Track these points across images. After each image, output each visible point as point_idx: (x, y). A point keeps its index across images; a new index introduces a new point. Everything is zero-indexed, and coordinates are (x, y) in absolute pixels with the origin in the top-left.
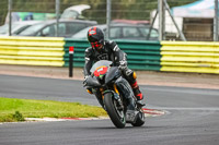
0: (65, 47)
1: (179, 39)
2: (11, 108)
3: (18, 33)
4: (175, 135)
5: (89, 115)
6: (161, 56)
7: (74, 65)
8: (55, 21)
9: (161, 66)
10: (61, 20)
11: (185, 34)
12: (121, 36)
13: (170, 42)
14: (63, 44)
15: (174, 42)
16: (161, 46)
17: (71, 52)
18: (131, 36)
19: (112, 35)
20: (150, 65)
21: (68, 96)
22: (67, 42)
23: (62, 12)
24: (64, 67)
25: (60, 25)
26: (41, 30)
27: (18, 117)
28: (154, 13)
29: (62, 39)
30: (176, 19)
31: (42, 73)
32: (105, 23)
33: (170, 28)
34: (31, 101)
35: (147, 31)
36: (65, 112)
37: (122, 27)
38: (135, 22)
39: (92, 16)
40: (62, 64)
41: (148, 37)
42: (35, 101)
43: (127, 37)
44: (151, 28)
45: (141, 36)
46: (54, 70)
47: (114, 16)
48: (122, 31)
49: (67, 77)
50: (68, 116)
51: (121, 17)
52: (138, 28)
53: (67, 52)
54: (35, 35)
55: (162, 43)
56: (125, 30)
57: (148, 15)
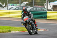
1: (52, 11)
2: (8, 29)
3: (10, 9)
4: (50, 36)
6: (47, 15)
8: (19, 6)
9: (47, 18)
10: (21, 6)
11: (53, 9)
12: (37, 10)
13: (49, 12)
15: (50, 12)
16: (47, 13)
18: (39, 10)
19: (34, 10)
20: (44, 18)
23: (21, 4)
25: (21, 7)
26: (16, 8)
27: (10, 31)
28: (45, 4)
29: (21, 11)
31: (16, 20)
32: (32, 6)
33: (49, 8)
34: (13, 27)
35: (43, 9)
36: (22, 30)
39: (29, 5)
40: (21, 17)
41: (44, 10)
42: (14, 27)
43: (38, 10)
44: (44, 8)
45: (42, 10)
46: (19, 19)
47: (35, 5)
48: (37, 9)
50: (23, 31)
51: (37, 5)
52: (41, 8)
54: (14, 10)
55: (47, 12)
56: (37, 8)
57: (44, 4)
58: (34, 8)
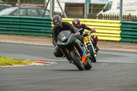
1: (63, 17)
5: (7, 64)
11: (66, 13)
12: (27, 15)
19: (21, 14)
30: (61, 4)
33: (57, 10)
35: (43, 11)
37: (27, 9)
38: (35, 5)
39: (8, 1)
41: (44, 15)
43: (30, 15)
44: (46, 10)
45: (39, 14)
47: (22, 1)
48: (27, 11)
52: (37, 9)
56: (29, 10)
57: (44, 1)
58: (20, 9)
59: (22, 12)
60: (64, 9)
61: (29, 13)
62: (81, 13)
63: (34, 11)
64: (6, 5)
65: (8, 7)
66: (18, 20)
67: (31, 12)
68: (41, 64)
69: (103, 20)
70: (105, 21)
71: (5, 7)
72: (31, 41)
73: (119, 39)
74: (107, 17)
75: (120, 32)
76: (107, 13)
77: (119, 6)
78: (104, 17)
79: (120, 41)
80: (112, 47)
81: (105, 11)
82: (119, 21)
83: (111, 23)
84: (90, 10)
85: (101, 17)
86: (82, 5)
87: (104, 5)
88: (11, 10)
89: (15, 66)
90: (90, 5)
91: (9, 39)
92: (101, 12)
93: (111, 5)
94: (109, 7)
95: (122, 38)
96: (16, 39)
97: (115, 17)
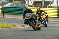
0: (2, 8)
5: (8, 27)
7: (4, 13)
10: (1, 1)
11: (34, 5)
13: (30, 8)
14: (1, 8)
17: (4, 10)
21: (2, 22)
22: (2, 7)
24: (1, 14)
25: (1, 3)
29: (1, 6)
33: (30, 4)
35: (24, 4)
37: (17, 3)
38: (21, 2)
44: (25, 4)
45: (22, 6)
47: (15, 0)
49: (2, 17)
52: (21, 4)
53: (2, 10)
56: (18, 4)
58: (14, 3)
59: (15, 5)
60: (33, 4)
61: (18, 5)
62: (40, 5)
63: (20, 4)
64: (8, 2)
65: (9, 3)
66: (13, 8)
67: (19, 5)
68: (23, 27)
69: (50, 8)
70: (51, 9)
71: (8, 3)
72: (19, 17)
73: (57, 16)
74: (52, 7)
75: (57, 13)
76: (52, 5)
77: (57, 2)
78: (50, 7)
79: (57, 17)
80: (54, 20)
81: (50, 4)
82: (57, 9)
83: (53, 9)
84: (44, 4)
85: (49, 7)
86: (41, 2)
87: (50, 2)
88: (10, 4)
89: (12, 28)
90: (44, 2)
91: (9, 16)
92: (49, 5)
93: (53, 2)
94: (52, 3)
95: (58, 16)
96: (13, 17)
97: (55, 7)
